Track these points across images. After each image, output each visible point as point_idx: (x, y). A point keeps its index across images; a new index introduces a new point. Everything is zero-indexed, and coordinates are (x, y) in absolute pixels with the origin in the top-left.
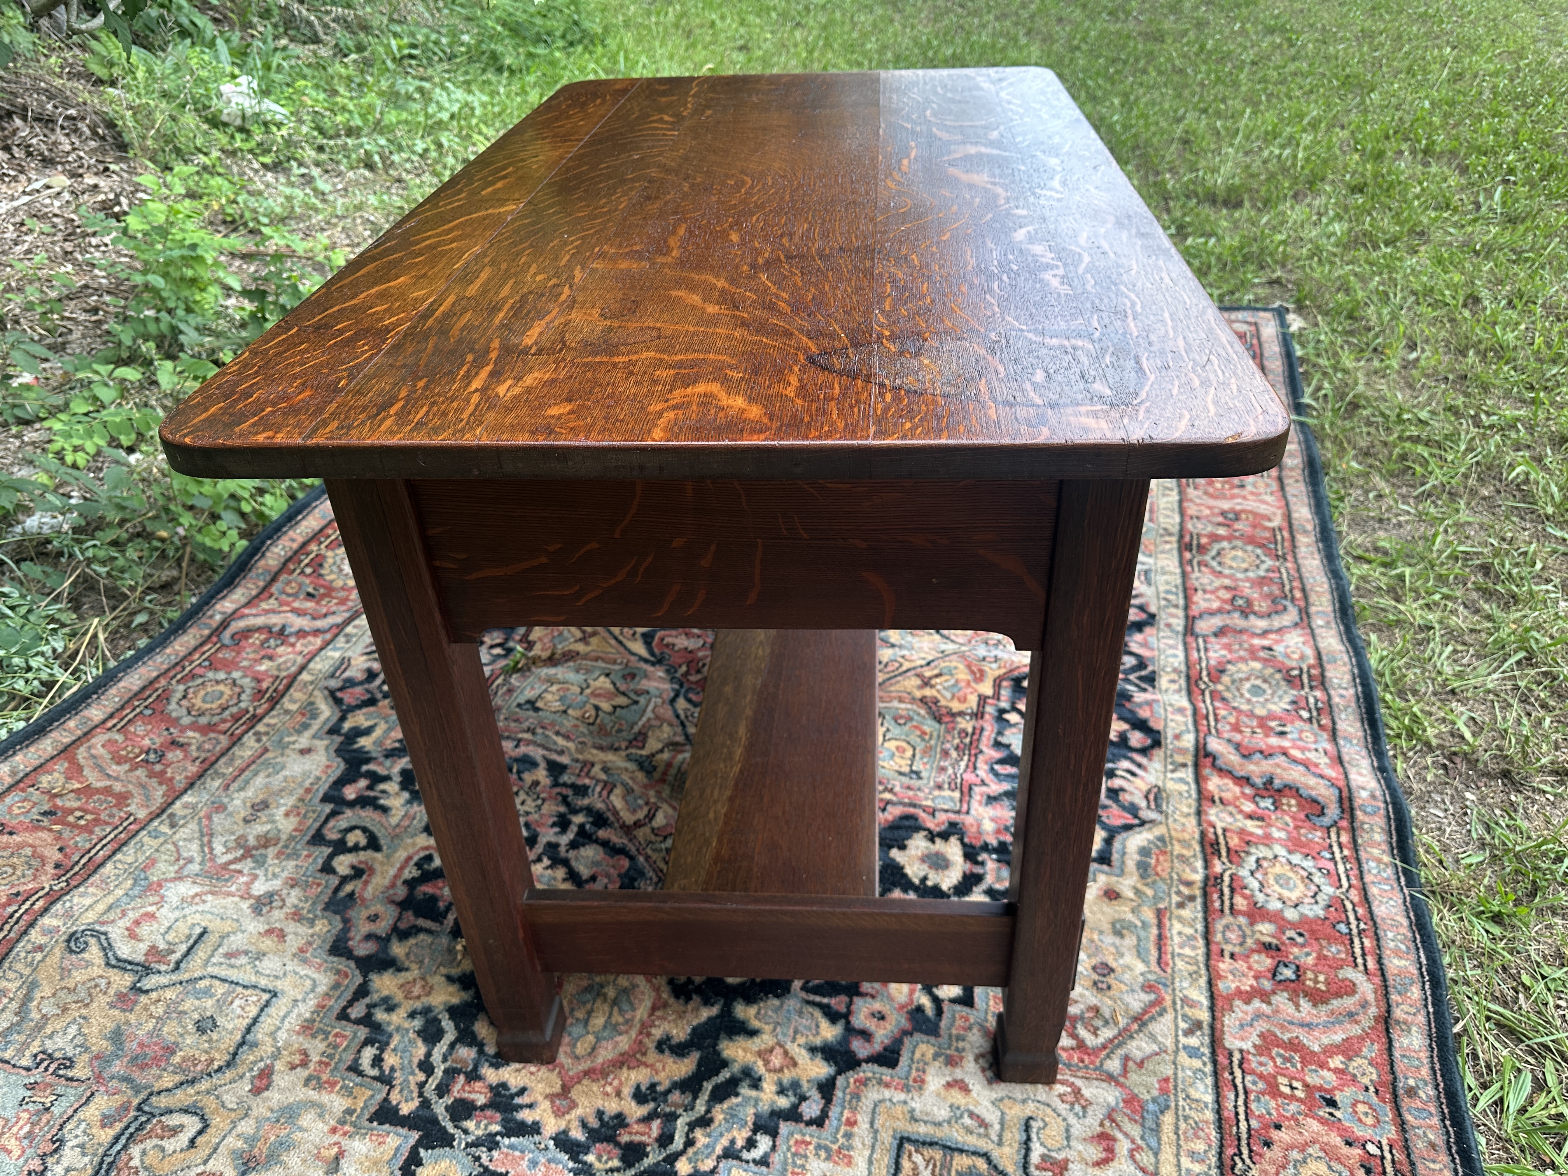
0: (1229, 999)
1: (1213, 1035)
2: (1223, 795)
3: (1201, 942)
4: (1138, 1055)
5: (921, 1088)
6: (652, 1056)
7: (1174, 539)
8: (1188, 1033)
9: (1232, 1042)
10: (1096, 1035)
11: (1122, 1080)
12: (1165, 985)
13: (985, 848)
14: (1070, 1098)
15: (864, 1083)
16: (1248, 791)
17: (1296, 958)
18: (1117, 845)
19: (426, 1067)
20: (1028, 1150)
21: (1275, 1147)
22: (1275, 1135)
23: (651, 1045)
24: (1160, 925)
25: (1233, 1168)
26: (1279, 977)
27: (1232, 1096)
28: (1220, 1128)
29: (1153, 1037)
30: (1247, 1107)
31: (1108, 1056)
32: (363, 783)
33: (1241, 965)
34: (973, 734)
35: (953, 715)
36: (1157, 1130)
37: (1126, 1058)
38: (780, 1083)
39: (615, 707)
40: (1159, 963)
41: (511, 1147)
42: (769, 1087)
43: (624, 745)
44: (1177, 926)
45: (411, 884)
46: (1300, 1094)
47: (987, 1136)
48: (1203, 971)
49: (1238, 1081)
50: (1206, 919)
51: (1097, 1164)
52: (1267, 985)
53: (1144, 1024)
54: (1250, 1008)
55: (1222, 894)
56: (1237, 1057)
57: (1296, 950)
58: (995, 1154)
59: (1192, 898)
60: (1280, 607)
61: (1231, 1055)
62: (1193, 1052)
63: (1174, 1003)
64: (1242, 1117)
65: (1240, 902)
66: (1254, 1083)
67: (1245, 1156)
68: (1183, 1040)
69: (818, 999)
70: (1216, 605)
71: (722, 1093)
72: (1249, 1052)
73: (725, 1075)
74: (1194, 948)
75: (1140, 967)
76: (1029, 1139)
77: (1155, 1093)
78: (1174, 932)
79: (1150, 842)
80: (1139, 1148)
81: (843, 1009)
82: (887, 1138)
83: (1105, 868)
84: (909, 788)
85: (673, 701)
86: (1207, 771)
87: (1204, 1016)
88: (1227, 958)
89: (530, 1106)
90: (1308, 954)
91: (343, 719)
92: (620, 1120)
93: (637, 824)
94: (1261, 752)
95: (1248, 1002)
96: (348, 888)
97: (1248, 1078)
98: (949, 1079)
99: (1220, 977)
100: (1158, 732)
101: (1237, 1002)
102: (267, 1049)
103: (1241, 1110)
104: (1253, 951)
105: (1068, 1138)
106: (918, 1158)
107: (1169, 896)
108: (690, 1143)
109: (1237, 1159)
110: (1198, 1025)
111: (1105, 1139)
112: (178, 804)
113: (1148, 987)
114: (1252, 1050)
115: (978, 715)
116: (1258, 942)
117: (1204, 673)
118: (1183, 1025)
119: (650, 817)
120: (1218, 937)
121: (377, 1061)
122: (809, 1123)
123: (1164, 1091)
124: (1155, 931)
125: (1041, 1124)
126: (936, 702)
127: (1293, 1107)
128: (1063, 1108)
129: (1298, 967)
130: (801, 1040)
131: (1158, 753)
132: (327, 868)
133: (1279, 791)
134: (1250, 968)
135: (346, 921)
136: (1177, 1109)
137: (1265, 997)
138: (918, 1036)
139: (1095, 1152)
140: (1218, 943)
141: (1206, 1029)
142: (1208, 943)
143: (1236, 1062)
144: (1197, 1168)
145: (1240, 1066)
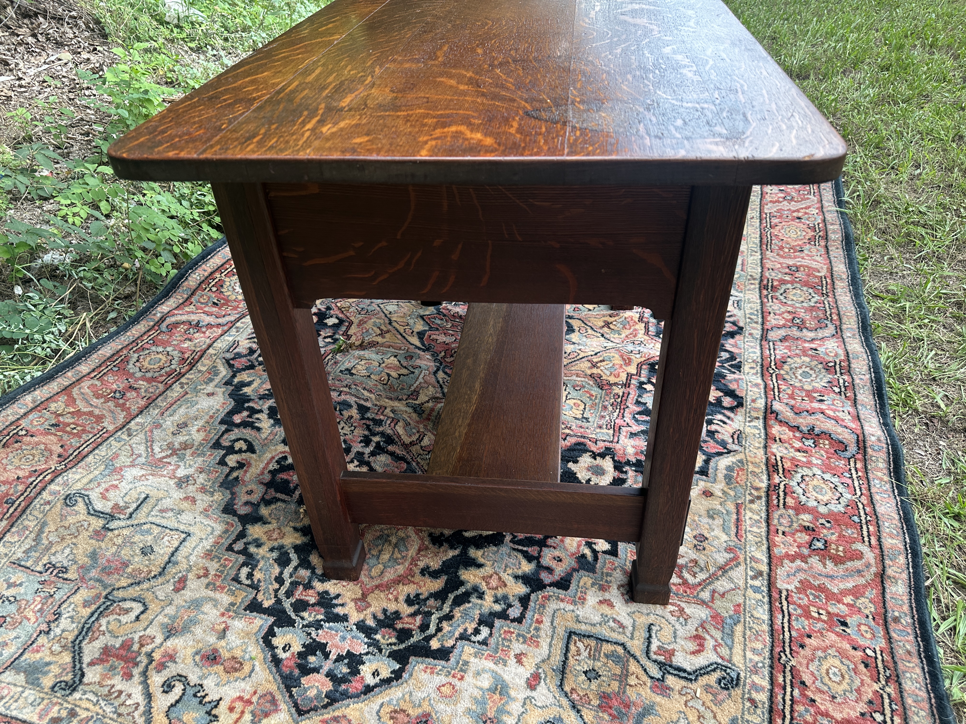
0: (781, 559)
1: (769, 580)
2: (782, 436)
3: (764, 524)
4: (721, 590)
5: (583, 603)
6: (418, 578)
7: (757, 282)
8: (754, 578)
9: (781, 584)
10: (695, 577)
11: (710, 604)
12: (740, 549)
13: (628, 463)
14: (677, 614)
15: (548, 598)
16: (798, 434)
17: (825, 536)
18: (712, 464)
19: (280, 580)
20: (649, 643)
21: (807, 648)
22: (807, 641)
23: (418, 571)
24: (738, 513)
25: (779, 660)
26: (813, 547)
27: (780, 617)
28: (772, 635)
29: (731, 579)
30: (789, 624)
31: (702, 590)
32: (245, 413)
33: (789, 539)
34: (623, 396)
35: (611, 385)
36: (732, 634)
37: (714, 591)
38: (496, 596)
39: (400, 375)
40: (736, 536)
41: (330, 628)
42: (489, 598)
43: (405, 397)
44: (749, 514)
45: (273, 473)
46: (824, 617)
47: (624, 633)
48: (765, 542)
49: (785, 608)
50: (767, 511)
51: (693, 653)
52: (806, 551)
53: (726, 572)
54: (793, 565)
55: (779, 496)
56: (784, 594)
57: (825, 531)
58: (629, 644)
59: (759, 498)
60: (823, 325)
61: (781, 592)
62: (756, 590)
63: (745, 559)
64: (786, 629)
65: (790, 501)
66: (795, 610)
67: (788, 652)
68: (750, 582)
69: (520, 548)
70: (782, 322)
71: (460, 601)
72: (792, 591)
73: (462, 590)
74: (759, 527)
75: (724, 537)
76: (650, 636)
77: (732, 613)
78: (747, 518)
79: (733, 463)
81: (536, 555)
82: (561, 632)
83: (704, 477)
84: (581, 427)
85: (435, 373)
86: (772, 422)
87: (765, 568)
88: (780, 535)
89: (342, 605)
90: (833, 534)
91: (234, 376)
92: (397, 615)
93: (412, 444)
94: (807, 411)
95: (792, 561)
96: (235, 474)
97: (791, 606)
98: (601, 599)
99: (776, 546)
100: (742, 398)
101: (786, 561)
102: (184, 566)
103: (786, 625)
104: (797, 531)
105: (675, 637)
106: (580, 645)
107: (745, 496)
108: (439, 629)
109: (782, 654)
110: (761, 573)
111: (698, 638)
112: (133, 422)
113: (729, 550)
114: (794, 590)
115: (627, 385)
116: (800, 525)
117: (773, 363)
118: (751, 573)
119: (420, 440)
120: (775, 522)
121: (250, 576)
122: (513, 621)
123: (737, 612)
124: (735, 516)
125: (659, 628)
126: (600, 377)
127: (820, 625)
128: (672, 619)
129: (826, 541)
130: (510, 571)
131: (741, 411)
132: (222, 462)
133: (818, 435)
134: (795, 541)
135: (233, 494)
136: (745, 622)
137: (804, 559)
138: (582, 572)
139: (692, 646)
140: (775, 525)
141: (765, 576)
142: (768, 525)
143: (784, 597)
144: (756, 658)
145: (786, 599)
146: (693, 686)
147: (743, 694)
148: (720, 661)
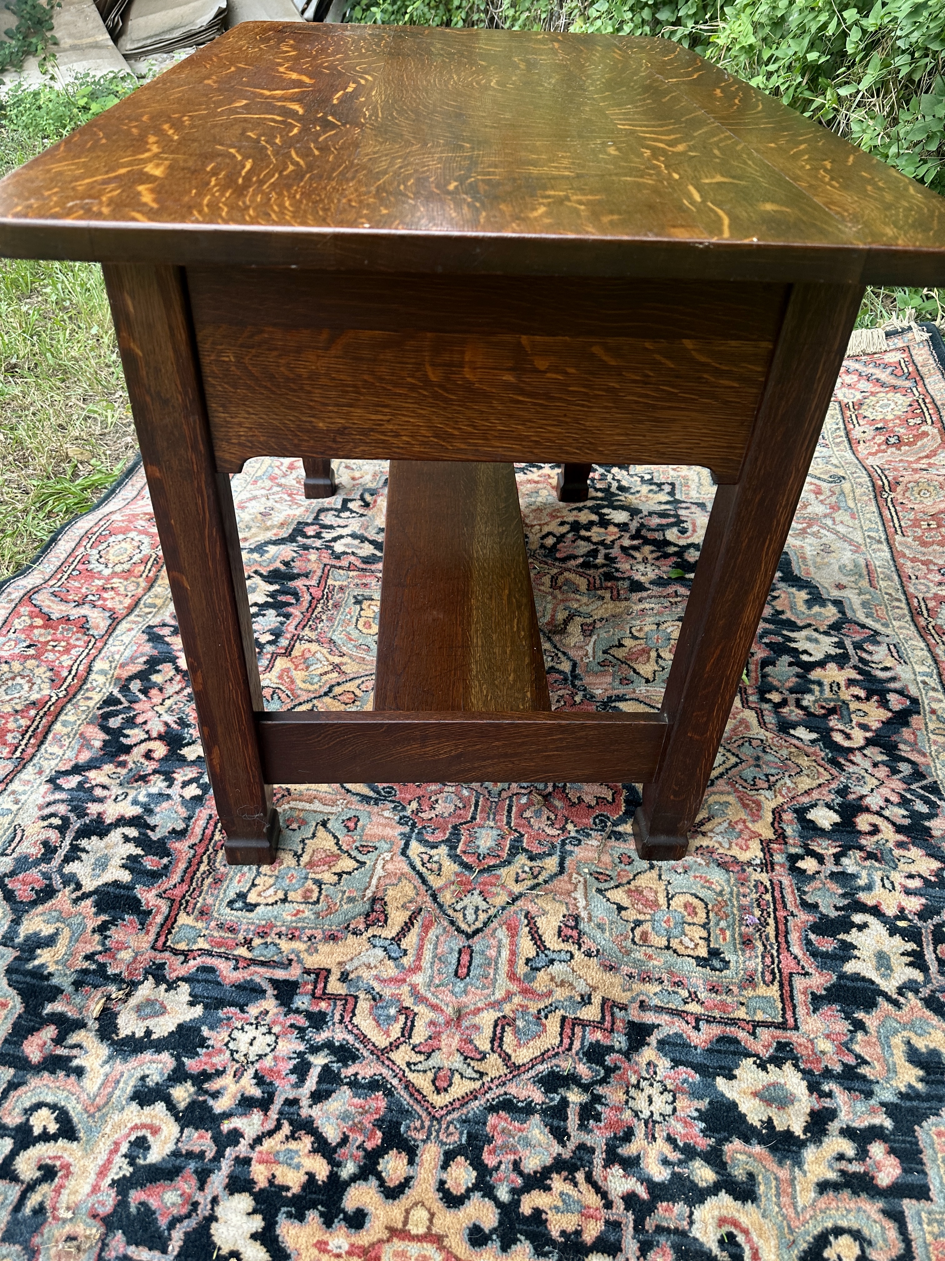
34: (305, 626)
35: (318, 641)
86: (123, 611)
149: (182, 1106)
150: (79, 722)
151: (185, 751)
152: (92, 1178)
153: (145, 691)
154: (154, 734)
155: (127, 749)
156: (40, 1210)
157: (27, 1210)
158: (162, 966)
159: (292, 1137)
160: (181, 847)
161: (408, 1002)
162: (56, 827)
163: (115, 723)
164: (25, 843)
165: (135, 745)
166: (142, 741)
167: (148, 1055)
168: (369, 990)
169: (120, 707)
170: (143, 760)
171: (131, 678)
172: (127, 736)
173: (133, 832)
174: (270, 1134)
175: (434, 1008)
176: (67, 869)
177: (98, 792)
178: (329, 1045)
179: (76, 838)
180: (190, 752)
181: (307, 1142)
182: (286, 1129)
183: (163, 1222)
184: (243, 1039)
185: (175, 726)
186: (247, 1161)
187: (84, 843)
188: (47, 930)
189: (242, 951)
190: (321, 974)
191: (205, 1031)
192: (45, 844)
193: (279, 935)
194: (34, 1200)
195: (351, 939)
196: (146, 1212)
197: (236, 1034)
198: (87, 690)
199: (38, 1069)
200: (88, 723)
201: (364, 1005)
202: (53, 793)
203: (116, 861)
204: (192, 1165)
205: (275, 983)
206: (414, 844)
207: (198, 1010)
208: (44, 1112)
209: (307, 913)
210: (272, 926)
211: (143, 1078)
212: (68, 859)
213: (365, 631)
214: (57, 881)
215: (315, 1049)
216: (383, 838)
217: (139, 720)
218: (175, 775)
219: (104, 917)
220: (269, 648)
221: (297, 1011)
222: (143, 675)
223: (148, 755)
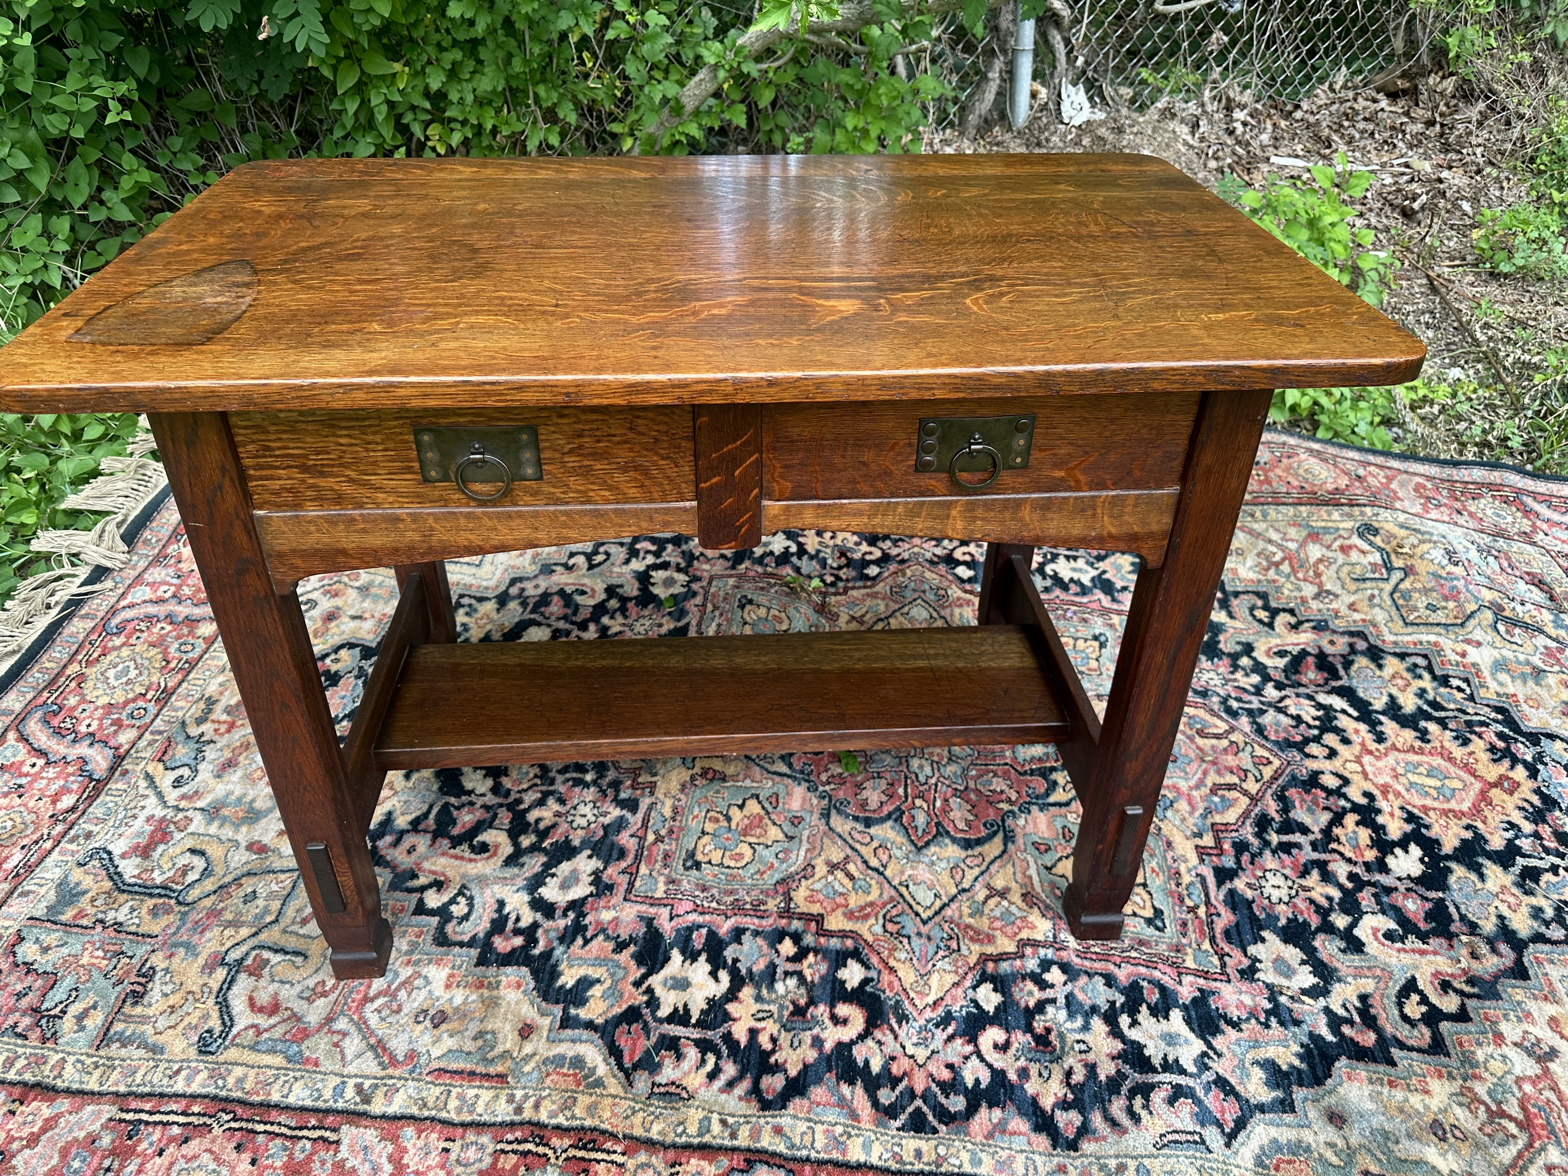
0: (394, 1139)
1: (354, 1113)
3: (463, 1117)
4: (345, 1043)
8: (359, 1089)
9: (348, 1133)
10: (372, 1010)
11: (326, 1029)
12: (412, 1072)
13: (582, 915)
14: (319, 989)
18: (585, 1034)
20: (276, 951)
21: (234, 1155)
22: (246, 1157)
24: (487, 1076)
25: (223, 1110)
27: (293, 1125)
28: (261, 1104)
29: (359, 1056)
30: (277, 1135)
31: (351, 1020)
33: (434, 1159)
34: (759, 911)
35: (788, 894)
36: (272, 1051)
37: (345, 1034)
40: (439, 1070)
44: (486, 1095)
48: (426, 1113)
49: (305, 1133)
50: (493, 1126)
51: (251, 999)
53: (372, 1048)
54: (384, 1160)
55: (519, 1142)
56: (332, 1136)
58: (276, 928)
59: (519, 1110)
61: (335, 1130)
62: (339, 1091)
63: (391, 1077)
64: (268, 1128)
65: (508, 1163)
66: (303, 1151)
67: (234, 1125)
68: (351, 1082)
72: (337, 1152)
74: (459, 1111)
75: (436, 1052)
76: (287, 953)
77: (307, 1053)
78: (480, 1092)
79: (593, 1070)
80: (259, 1033)
83: (558, 1022)
87: (377, 1107)
88: (443, 1144)
95: (390, 1159)
97: (308, 1145)
99: (420, 1132)
100: (785, 1109)
101: (390, 1148)
103: (276, 1129)
105: (282, 982)
107: (523, 1087)
110: (367, 1100)
111: (274, 1008)
113: (412, 1055)
114: (340, 1156)
115: (788, 914)
118: (367, 1084)
120: (471, 1136)
123: (307, 1061)
124: (481, 1069)
125: (299, 964)
126: (807, 878)
128: (311, 983)
130: (397, 805)
131: (752, 1108)
132: (573, 555)
134: (429, 1168)
135: (534, 576)
139: (263, 998)
140: (463, 1137)
141: (361, 1108)
142: (464, 1125)
143: (327, 1134)
144: (231, 1081)
145: (321, 1138)
146: (211, 1002)
147: (188, 1061)
148: (235, 1031)
149: (1348, 919)
150: (969, 1146)
151: (990, 1008)
152: (1431, 957)
153: (895, 1081)
154: (970, 1048)
155: (998, 1075)
156: (1471, 982)
157: (1475, 990)
158: (1242, 972)
159: (1338, 840)
160: (1123, 974)
161: (1205, 791)
162: (1147, 1098)
163: (957, 1103)
164: (1179, 1126)
165: (990, 1066)
166: (982, 1059)
167: (1323, 955)
168: (1204, 817)
169: (925, 1109)
170: (1012, 1050)
171: (875, 1104)
172: (977, 1081)
173: (1124, 1020)
174: (1342, 854)
175: (1205, 773)
176: (1192, 1069)
177: (1079, 1077)
178: (1259, 835)
179: (1154, 1070)
180: (988, 1001)
181: (1337, 831)
182: (1334, 846)
183: (1428, 905)
184: (1275, 895)
185: (950, 1030)
186: (1366, 864)
187: (1156, 1062)
188: (1258, 1074)
189: (1202, 911)
190: (1201, 852)
191: (1283, 922)
192: (1171, 1101)
193: (1178, 885)
194: (1467, 989)
195: (1165, 831)
196: (1429, 916)
197: (1274, 899)
198: (901, 1161)
199: (1379, 1031)
200: (967, 1134)
201: (1218, 819)
202: (1094, 1132)
203: (1164, 1025)
204: (1385, 899)
205: (1220, 883)
206: (1052, 799)
207: (1265, 934)
208: (1407, 1010)
209: (1154, 864)
210: (1171, 893)
211: (1343, 951)
212: (1183, 1072)
213: (747, 859)
214: (1209, 1076)
215: (1267, 843)
216: (1050, 824)
217: (946, 1075)
218: (1031, 1004)
219: (1222, 1025)
220: (809, 940)
221: (1238, 862)
222: (872, 1085)
223: (1003, 1048)
